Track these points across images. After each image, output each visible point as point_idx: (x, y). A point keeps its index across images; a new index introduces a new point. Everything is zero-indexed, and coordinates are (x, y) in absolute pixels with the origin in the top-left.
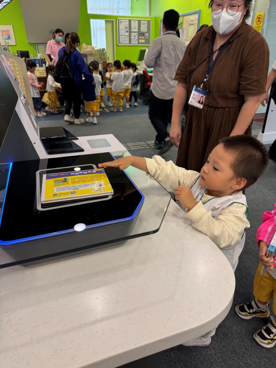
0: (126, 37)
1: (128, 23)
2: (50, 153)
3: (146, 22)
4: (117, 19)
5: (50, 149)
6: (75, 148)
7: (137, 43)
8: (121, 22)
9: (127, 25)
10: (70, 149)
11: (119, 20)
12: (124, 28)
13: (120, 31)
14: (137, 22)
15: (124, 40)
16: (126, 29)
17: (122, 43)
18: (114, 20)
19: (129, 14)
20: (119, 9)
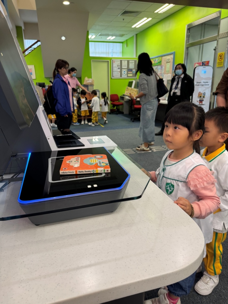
0: (118, 72)
1: (119, 63)
2: (59, 147)
3: (134, 61)
4: (111, 59)
5: (59, 144)
7: (126, 76)
8: (114, 62)
9: (119, 64)
10: (74, 145)
11: (113, 60)
12: (117, 66)
13: (114, 68)
14: (126, 62)
15: (117, 74)
17: (115, 76)
19: (120, 56)
20: (113, 53)
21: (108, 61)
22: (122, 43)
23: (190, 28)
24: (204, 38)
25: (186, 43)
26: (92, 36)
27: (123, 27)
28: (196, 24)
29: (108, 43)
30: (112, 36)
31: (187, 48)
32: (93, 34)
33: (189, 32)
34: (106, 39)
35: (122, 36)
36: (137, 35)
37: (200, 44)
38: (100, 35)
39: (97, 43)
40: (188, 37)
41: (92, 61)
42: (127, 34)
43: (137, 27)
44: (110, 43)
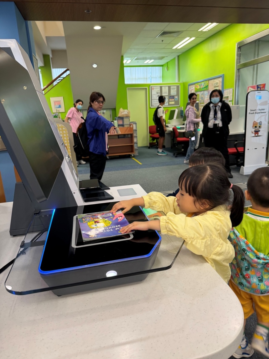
2: (86, 201)
3: (176, 87)
4: (149, 86)
5: (87, 197)
6: (106, 197)
7: (167, 105)
8: (153, 89)
9: (158, 90)
10: (103, 197)
11: (151, 87)
12: (156, 93)
13: (152, 96)
14: (167, 88)
15: (156, 102)
16: (157, 94)
17: (154, 105)
18: (147, 88)
19: (160, 81)
20: (152, 78)
21: (146, 88)
22: (162, 66)
23: (241, 47)
24: (258, 57)
25: (237, 63)
26: (128, 60)
27: (162, 49)
28: (249, 42)
29: (146, 67)
30: (151, 59)
31: (238, 70)
32: (129, 58)
33: (240, 51)
34: (144, 63)
35: (161, 58)
36: (178, 56)
37: (254, 65)
38: (136, 59)
39: (133, 68)
40: (239, 55)
41: (128, 89)
42: (167, 56)
43: (178, 48)
44: (148, 67)
